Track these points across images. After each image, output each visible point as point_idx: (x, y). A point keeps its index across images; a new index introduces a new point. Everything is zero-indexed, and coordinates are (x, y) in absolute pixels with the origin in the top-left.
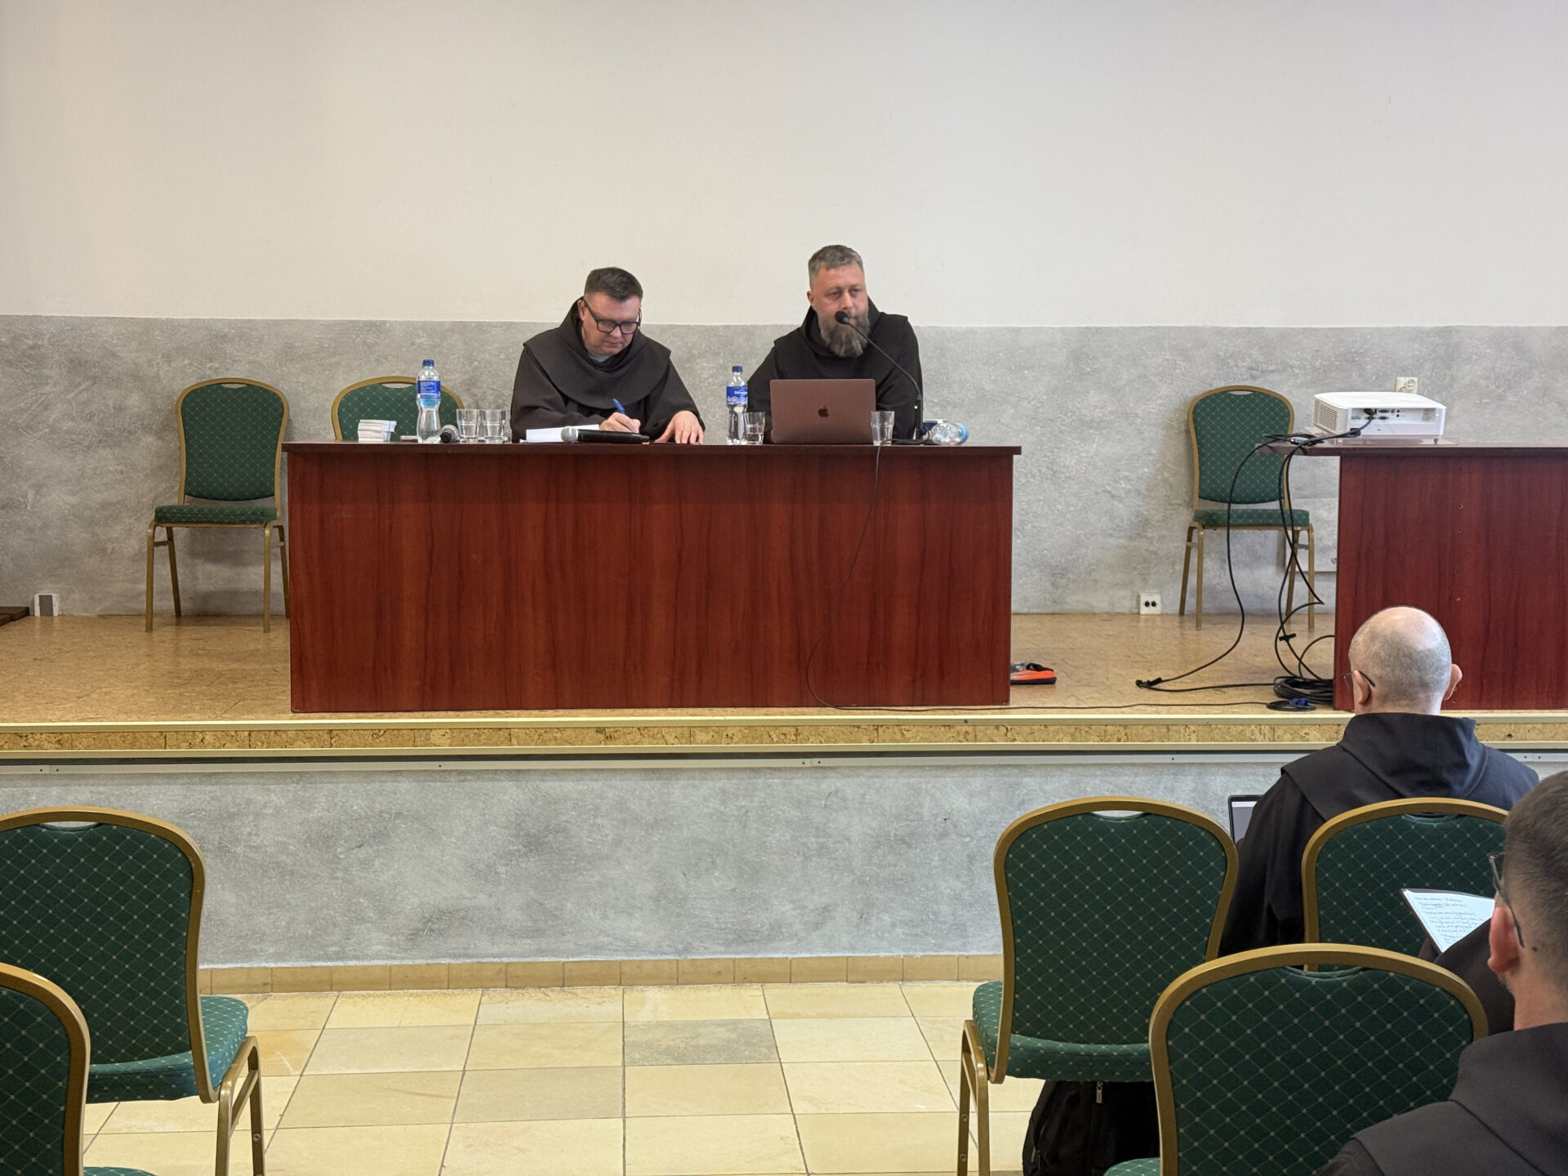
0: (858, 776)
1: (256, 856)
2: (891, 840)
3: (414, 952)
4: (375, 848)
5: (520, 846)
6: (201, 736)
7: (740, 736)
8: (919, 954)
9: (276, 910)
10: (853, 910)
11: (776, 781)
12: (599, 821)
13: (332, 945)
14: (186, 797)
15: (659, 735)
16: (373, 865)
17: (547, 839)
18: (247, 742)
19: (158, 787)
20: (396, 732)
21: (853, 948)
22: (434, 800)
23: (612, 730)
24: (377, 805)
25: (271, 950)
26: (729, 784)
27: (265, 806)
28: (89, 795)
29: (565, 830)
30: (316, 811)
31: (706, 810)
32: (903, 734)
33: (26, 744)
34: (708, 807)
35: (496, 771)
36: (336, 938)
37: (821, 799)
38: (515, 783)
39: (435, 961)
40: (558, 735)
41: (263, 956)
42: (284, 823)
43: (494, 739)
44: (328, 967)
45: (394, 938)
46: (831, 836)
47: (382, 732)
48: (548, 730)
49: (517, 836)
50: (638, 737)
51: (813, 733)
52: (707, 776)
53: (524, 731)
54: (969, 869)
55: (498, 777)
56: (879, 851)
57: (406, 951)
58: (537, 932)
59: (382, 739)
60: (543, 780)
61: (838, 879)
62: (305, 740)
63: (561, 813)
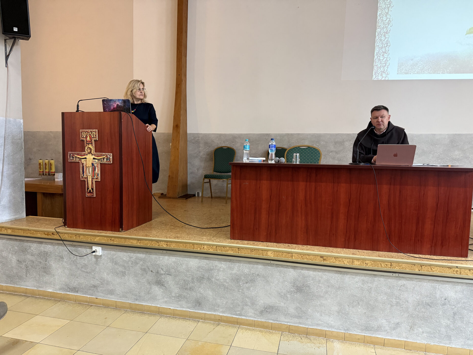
0: (413, 281)
1: (218, 282)
2: (424, 304)
3: (261, 317)
4: (251, 284)
5: (295, 290)
6: (203, 246)
7: (370, 264)
8: (432, 344)
9: (223, 299)
10: (408, 325)
11: (382, 279)
12: (320, 285)
13: (238, 311)
14: (200, 263)
15: (342, 261)
16: (250, 289)
17: (303, 289)
18: (215, 249)
19: (192, 259)
20: (257, 251)
21: (407, 338)
22: (269, 272)
23: (326, 257)
24: (252, 271)
25: (221, 310)
26: (366, 278)
27: (220, 268)
28: (175, 260)
29: (309, 286)
30: (234, 271)
31: (356, 286)
32: (431, 269)
33: (159, 245)
34: (357, 285)
35: (287, 266)
36: (239, 309)
37: (398, 287)
38: (293, 270)
39: (268, 321)
40: (308, 257)
41: (219, 311)
42: (226, 273)
43: (287, 256)
44: (236, 318)
45: (256, 312)
46: (401, 300)
47: (253, 250)
48: (304, 255)
49: (294, 286)
50: (335, 260)
51: (397, 265)
52: (358, 275)
53: (297, 255)
54: (454, 317)
55: (288, 267)
56: (419, 307)
57: (259, 316)
58: (299, 317)
59: (253, 252)
60: (302, 270)
61: (403, 314)
62: (231, 250)
63: (308, 281)
